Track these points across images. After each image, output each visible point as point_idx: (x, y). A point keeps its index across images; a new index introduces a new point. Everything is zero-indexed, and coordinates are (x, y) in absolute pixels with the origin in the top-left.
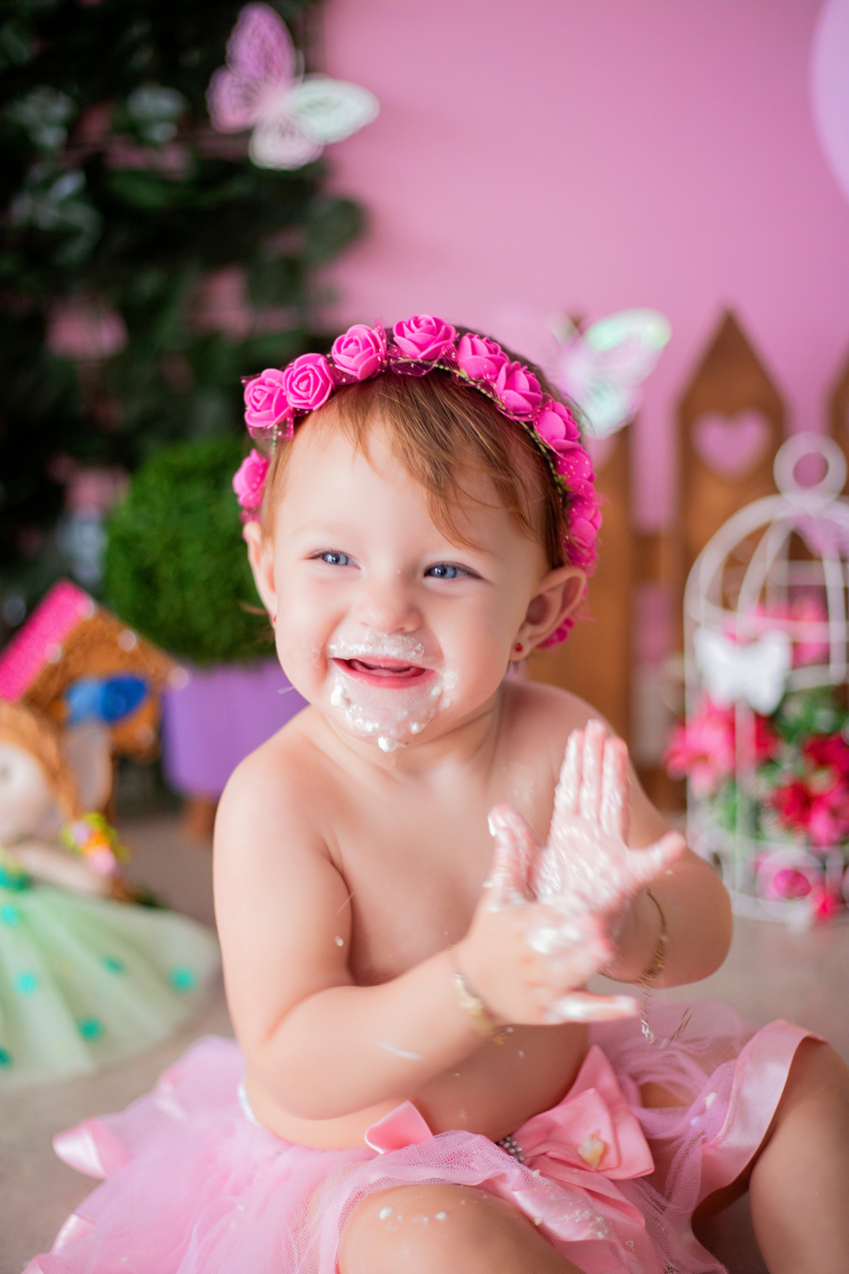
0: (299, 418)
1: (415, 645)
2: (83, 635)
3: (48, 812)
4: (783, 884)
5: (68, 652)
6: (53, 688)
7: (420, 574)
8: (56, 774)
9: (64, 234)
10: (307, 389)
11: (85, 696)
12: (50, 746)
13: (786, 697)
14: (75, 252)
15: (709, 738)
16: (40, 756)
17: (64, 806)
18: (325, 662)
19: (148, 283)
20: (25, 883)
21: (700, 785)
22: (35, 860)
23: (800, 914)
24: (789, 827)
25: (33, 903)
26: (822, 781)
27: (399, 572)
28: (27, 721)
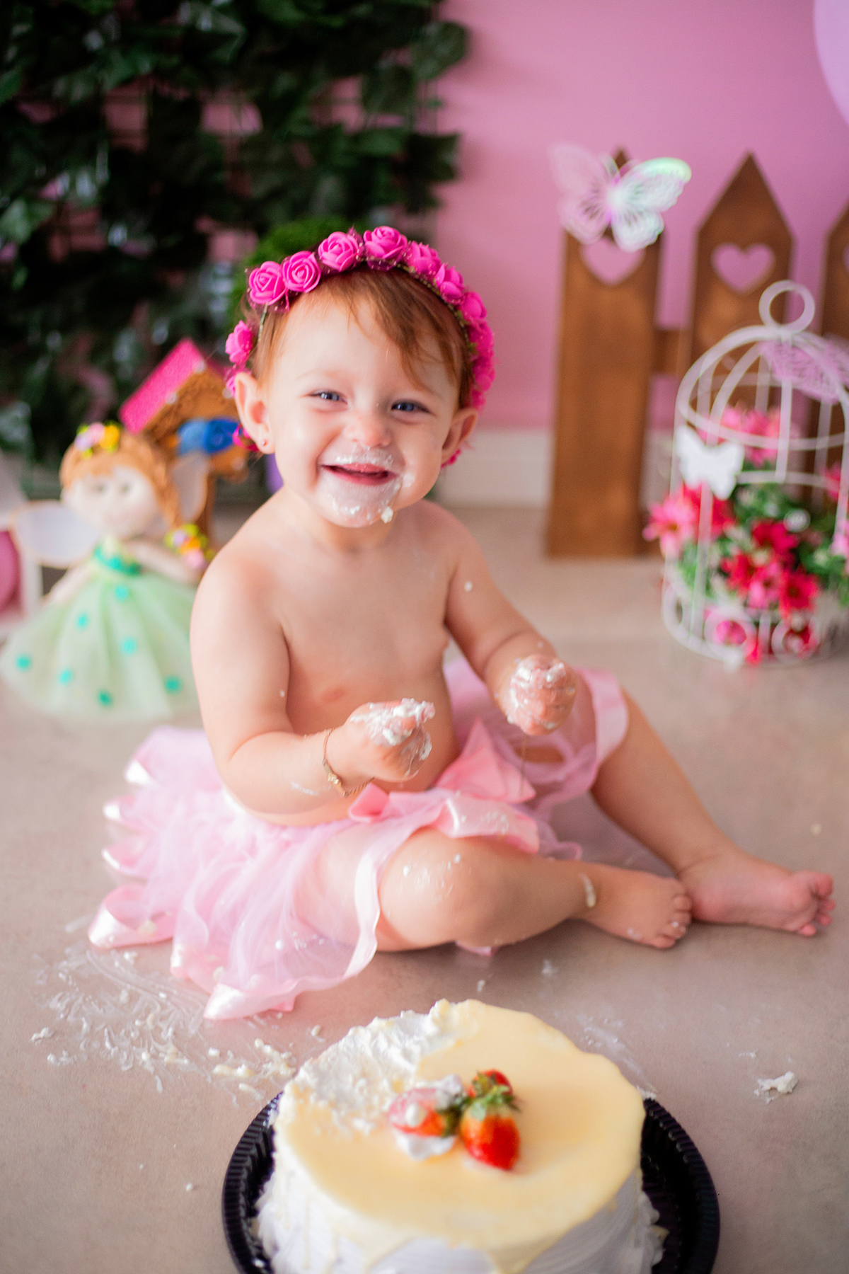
0: (293, 297)
1: (387, 457)
2: (194, 384)
3: (156, 519)
4: (724, 630)
5: (182, 397)
6: (169, 423)
7: (389, 408)
8: (163, 493)
9: (218, 38)
10: (304, 277)
11: (193, 432)
12: (160, 470)
13: (739, 488)
14: (226, 54)
15: (680, 511)
16: (153, 479)
17: (169, 518)
18: (319, 467)
19: (285, 82)
20: (136, 570)
21: (669, 546)
22: (143, 553)
23: (733, 657)
24: (731, 591)
25: (141, 585)
26: (761, 557)
27: (377, 405)
28: (145, 451)
